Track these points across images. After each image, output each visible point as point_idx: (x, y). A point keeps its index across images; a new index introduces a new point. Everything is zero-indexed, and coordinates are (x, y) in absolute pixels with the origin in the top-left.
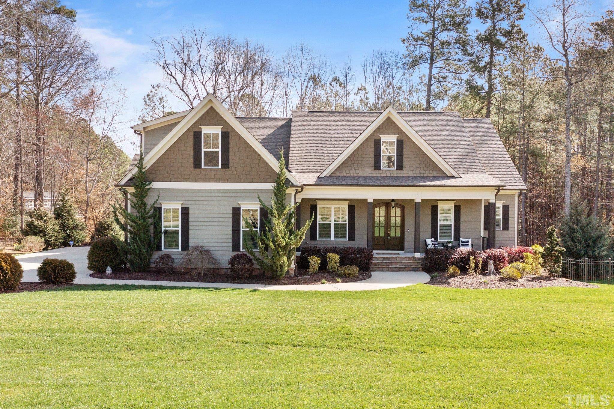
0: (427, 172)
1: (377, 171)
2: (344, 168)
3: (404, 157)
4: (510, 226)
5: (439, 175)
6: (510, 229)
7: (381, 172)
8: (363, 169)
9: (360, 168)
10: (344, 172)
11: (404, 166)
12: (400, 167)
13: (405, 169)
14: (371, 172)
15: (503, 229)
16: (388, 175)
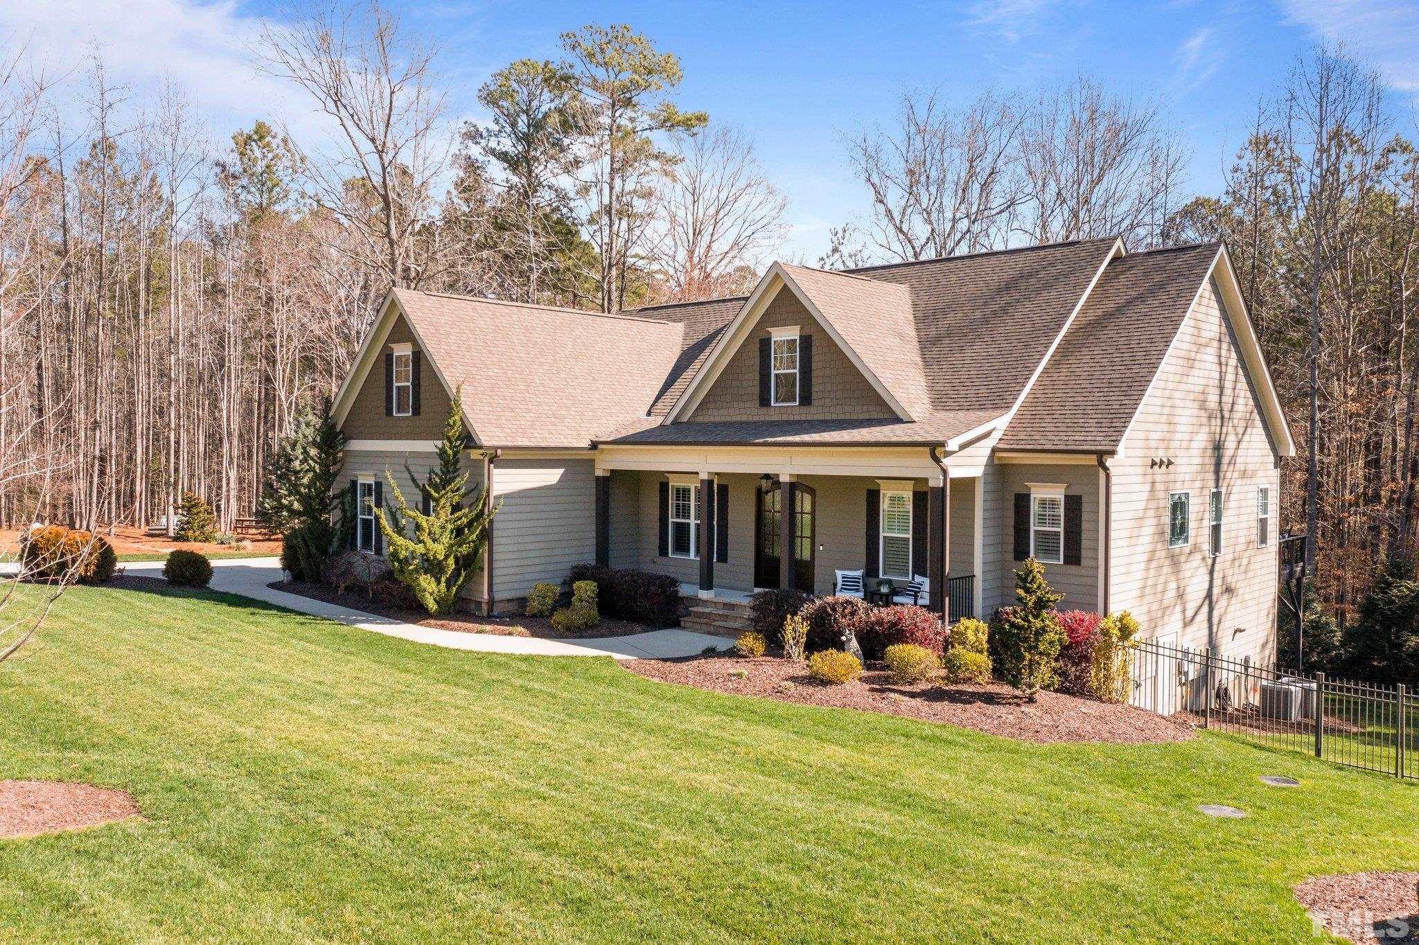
0: (858, 409)
1: (764, 410)
2: (709, 405)
3: (814, 374)
4: (1084, 553)
5: (881, 416)
6: (1083, 562)
7: (772, 411)
8: (742, 405)
9: (736, 404)
10: (710, 412)
11: (814, 396)
12: (806, 400)
13: (815, 403)
14: (755, 411)
15: (1066, 562)
16: (785, 418)
